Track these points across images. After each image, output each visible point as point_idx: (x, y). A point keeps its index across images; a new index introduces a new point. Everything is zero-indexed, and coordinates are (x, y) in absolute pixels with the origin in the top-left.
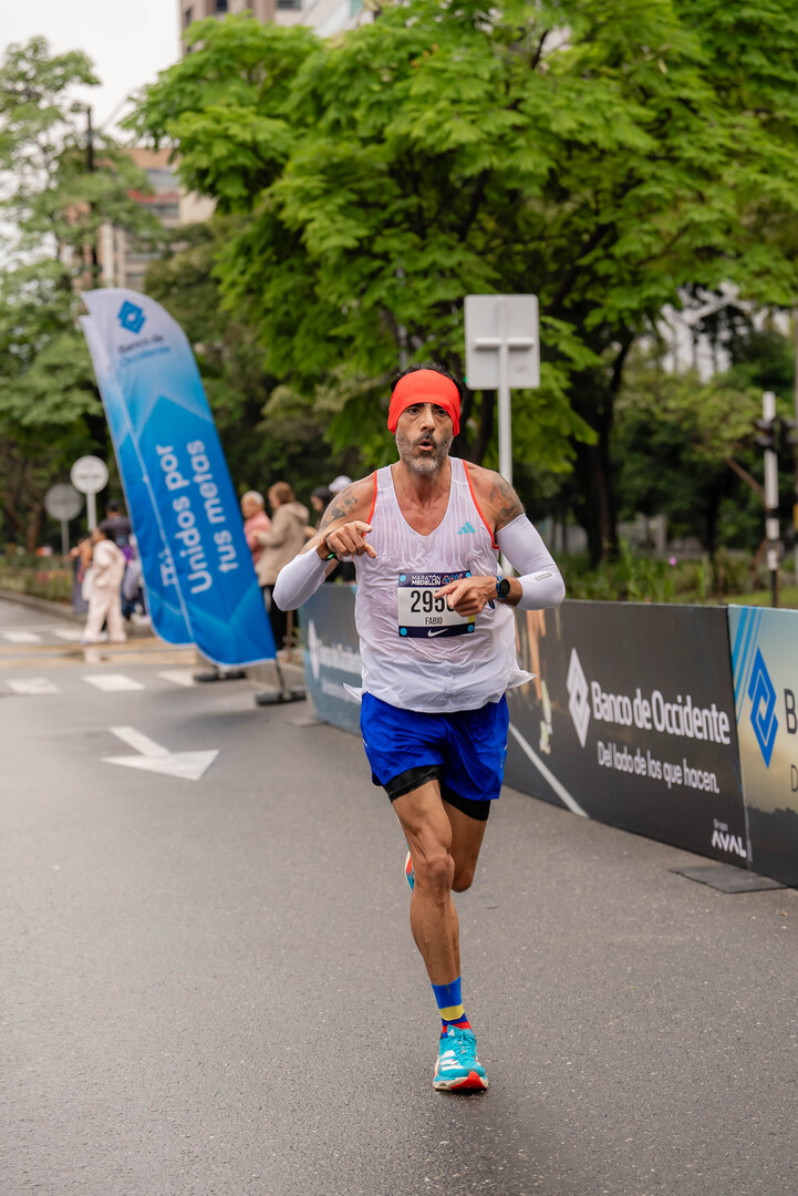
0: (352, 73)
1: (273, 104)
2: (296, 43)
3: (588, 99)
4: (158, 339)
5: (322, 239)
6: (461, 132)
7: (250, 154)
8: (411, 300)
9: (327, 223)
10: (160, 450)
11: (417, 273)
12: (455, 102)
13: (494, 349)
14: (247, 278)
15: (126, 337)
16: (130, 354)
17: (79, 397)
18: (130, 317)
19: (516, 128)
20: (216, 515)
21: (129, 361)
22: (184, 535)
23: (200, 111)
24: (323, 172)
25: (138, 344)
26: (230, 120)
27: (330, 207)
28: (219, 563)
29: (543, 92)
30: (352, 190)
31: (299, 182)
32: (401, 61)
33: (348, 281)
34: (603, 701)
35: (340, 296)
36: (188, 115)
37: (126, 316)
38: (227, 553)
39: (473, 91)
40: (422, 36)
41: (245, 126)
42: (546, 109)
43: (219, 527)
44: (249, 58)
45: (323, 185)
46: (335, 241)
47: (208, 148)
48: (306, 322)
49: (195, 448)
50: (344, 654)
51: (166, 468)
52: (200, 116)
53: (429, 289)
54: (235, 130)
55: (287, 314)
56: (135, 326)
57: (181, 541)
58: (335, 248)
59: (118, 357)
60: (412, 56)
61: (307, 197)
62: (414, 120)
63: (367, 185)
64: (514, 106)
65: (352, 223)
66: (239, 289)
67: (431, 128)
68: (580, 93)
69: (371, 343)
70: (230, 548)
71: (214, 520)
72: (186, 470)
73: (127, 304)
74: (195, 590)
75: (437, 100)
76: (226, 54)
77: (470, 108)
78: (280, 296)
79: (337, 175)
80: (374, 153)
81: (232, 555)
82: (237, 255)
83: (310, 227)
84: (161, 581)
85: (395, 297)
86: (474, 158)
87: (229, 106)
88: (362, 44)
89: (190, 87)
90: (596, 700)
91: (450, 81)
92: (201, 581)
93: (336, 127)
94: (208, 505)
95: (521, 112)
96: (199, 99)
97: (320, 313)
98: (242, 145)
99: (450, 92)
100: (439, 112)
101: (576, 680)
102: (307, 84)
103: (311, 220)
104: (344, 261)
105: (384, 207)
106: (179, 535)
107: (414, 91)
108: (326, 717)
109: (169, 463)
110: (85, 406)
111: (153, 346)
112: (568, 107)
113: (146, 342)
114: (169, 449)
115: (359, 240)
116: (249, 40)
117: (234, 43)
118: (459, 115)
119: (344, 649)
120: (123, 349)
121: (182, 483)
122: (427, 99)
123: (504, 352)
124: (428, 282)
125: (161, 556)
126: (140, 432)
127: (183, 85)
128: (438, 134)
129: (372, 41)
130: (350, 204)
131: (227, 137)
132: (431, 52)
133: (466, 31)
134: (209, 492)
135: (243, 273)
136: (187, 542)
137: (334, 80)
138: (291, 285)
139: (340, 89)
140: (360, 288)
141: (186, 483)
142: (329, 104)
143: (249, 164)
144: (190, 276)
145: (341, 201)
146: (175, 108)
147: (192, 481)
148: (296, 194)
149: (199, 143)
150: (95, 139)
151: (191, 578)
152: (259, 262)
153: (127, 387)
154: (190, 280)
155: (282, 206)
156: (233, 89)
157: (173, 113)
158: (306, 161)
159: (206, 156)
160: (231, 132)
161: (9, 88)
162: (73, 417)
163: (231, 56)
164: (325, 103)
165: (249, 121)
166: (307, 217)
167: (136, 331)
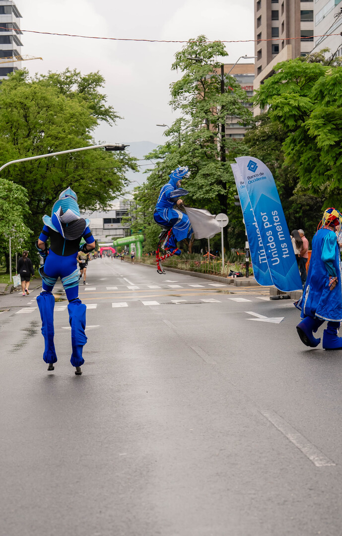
0: (334, 85)
1: (305, 91)
4: (262, 174)
5: (323, 142)
7: (297, 110)
9: (325, 136)
10: (262, 214)
15: (251, 173)
16: (251, 180)
17: (217, 188)
18: (252, 167)
20: (281, 237)
21: (251, 182)
22: (270, 245)
23: (279, 95)
24: (323, 117)
25: (255, 176)
26: (290, 98)
27: (325, 131)
28: (283, 255)
30: (333, 124)
31: (315, 121)
33: (331, 156)
35: (329, 161)
36: (275, 96)
37: (251, 165)
38: (286, 251)
41: (295, 100)
43: (283, 242)
44: (297, 74)
45: (323, 122)
46: (327, 143)
47: (282, 108)
48: (316, 168)
49: (274, 213)
51: (265, 221)
52: (279, 97)
54: (292, 102)
55: (309, 164)
56: (254, 170)
58: (327, 145)
59: (248, 180)
61: (317, 127)
63: (338, 122)
65: (334, 136)
66: (291, 155)
70: (287, 249)
71: (281, 239)
72: (271, 221)
73: (251, 161)
74: (273, 264)
76: (289, 75)
78: (307, 159)
79: (329, 118)
81: (288, 252)
82: (290, 143)
83: (319, 137)
84: (259, 262)
87: (290, 93)
88: (338, 75)
89: (276, 86)
92: (276, 261)
93: (328, 102)
94: (279, 233)
96: (279, 90)
97: (321, 165)
98: (295, 107)
102: (319, 88)
103: (319, 135)
104: (330, 149)
106: (268, 245)
109: (265, 219)
111: (259, 177)
113: (257, 175)
114: (266, 213)
115: (335, 142)
116: (297, 70)
117: (292, 71)
120: (249, 178)
121: (269, 226)
126: (254, 208)
127: (273, 86)
130: (333, 128)
134: (279, 229)
135: (293, 150)
136: (271, 247)
137: (328, 87)
138: (310, 155)
139: (330, 90)
140: (335, 159)
141: (271, 226)
142: (326, 95)
143: (296, 114)
144: (264, 137)
145: (329, 128)
146: (271, 94)
147: (273, 225)
148: (313, 126)
149: (279, 107)
150: (224, 78)
151: (272, 260)
152: (299, 146)
153: (250, 191)
154: (264, 138)
155: (309, 129)
156: (291, 87)
157: (270, 96)
158: (317, 113)
159: (281, 112)
160: (290, 103)
161: (189, 57)
162: (214, 196)
163: (291, 75)
164: (324, 95)
165: (297, 98)
166: (317, 134)
167: (254, 171)
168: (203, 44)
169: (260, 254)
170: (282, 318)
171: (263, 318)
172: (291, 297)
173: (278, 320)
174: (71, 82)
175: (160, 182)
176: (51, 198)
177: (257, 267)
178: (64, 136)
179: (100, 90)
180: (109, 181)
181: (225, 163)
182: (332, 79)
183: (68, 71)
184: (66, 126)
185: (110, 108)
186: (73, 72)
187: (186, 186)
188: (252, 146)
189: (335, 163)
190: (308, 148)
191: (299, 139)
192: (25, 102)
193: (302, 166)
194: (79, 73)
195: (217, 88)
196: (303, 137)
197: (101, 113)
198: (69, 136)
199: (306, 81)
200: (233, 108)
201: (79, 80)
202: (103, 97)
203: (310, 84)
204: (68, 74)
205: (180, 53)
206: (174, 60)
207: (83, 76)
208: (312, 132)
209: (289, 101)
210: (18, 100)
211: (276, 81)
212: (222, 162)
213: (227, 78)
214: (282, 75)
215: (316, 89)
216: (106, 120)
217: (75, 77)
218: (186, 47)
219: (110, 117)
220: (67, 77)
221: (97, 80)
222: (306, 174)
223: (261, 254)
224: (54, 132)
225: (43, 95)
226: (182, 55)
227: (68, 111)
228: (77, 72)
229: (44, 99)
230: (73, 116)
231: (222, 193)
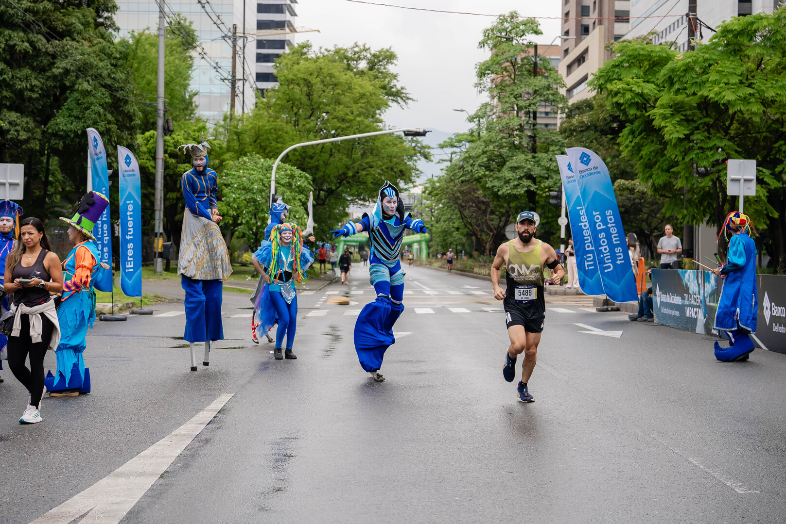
0: (685, 71)
1: (649, 77)
2: (660, 54)
3: (780, 84)
4: (596, 168)
5: (671, 134)
6: (729, 96)
7: (640, 98)
8: (705, 158)
9: (673, 128)
10: (594, 213)
11: (707, 148)
12: (726, 84)
13: (739, 180)
14: (633, 144)
15: (583, 167)
16: (583, 174)
18: (585, 159)
19: (750, 94)
20: (616, 241)
21: (583, 177)
22: (603, 248)
23: (620, 80)
24: (671, 107)
25: (587, 170)
26: (633, 84)
27: (674, 122)
28: (617, 260)
29: (762, 80)
30: (682, 115)
31: (662, 111)
32: (706, 67)
33: (680, 150)
34: (776, 309)
35: (676, 156)
36: (616, 81)
37: (583, 158)
38: (620, 256)
39: (734, 80)
40: (714, 57)
41: (639, 86)
42: (763, 88)
43: (617, 246)
44: (641, 58)
45: (671, 112)
46: (676, 135)
47: (624, 94)
48: (658, 163)
49: (609, 212)
50: (672, 297)
51: (597, 221)
52: (621, 82)
53: (712, 155)
54: (635, 88)
55: (649, 159)
56: (586, 163)
57: (601, 250)
58: (675, 138)
59: (579, 175)
60: (710, 65)
61: (665, 117)
62: (710, 91)
63: (689, 113)
64: (750, 86)
65: (683, 128)
66: (629, 148)
67: (716, 94)
68: (777, 81)
69: (687, 175)
70: (621, 254)
71: (615, 243)
72: (605, 222)
73: (583, 153)
74: (606, 271)
75: (720, 83)
76: (632, 58)
77: (733, 87)
78: (648, 153)
79: (677, 108)
80: (692, 99)
81: (622, 257)
82: (629, 134)
83: (666, 129)
84: (585, 267)
85: (698, 158)
86: (733, 106)
87: (633, 78)
88: (690, 60)
89: (617, 70)
90: (773, 309)
91: (725, 75)
92: (609, 267)
93: (678, 90)
94: (613, 236)
95: (753, 88)
96: (621, 75)
97: (665, 161)
98: (638, 94)
99: (725, 80)
100: (720, 88)
101: (766, 302)
102: (667, 74)
103: (666, 127)
104: (678, 143)
105: (695, 121)
106: (600, 248)
107: (710, 79)
108: (662, 322)
109: (598, 219)
111: (593, 171)
112: (772, 87)
113: (591, 169)
114: (598, 213)
115: (685, 135)
116: (642, 52)
117: (636, 53)
118: (728, 89)
119: (672, 295)
120: (581, 172)
121: (602, 227)
122: (715, 82)
123: (742, 181)
124: (712, 152)
125: (585, 257)
126: (586, 206)
127: (614, 69)
128: (720, 96)
129: (694, 58)
130: (681, 120)
131: (631, 90)
132: (717, 64)
133: (732, 55)
134: (614, 231)
135: (631, 142)
136: (604, 251)
137: (678, 73)
138: (653, 148)
139: (680, 77)
140: (684, 154)
141: (605, 227)
142: (675, 82)
143: (639, 101)
144: (582, 127)
145: (678, 119)
146: (610, 78)
147: (607, 226)
148: (660, 116)
149: (620, 93)
150: (538, 59)
151: (604, 266)
152: (639, 138)
153: (582, 187)
154: (582, 129)
155: (653, 120)
156: (634, 71)
157: (609, 80)
158: (664, 102)
159: (622, 98)
160: (633, 89)
161: (499, 34)
162: (522, 192)
163: (634, 58)
164: (674, 81)
165: (641, 85)
166: (664, 125)
167: (587, 165)
168: (515, 20)
169: (586, 259)
170: (620, 332)
171: (597, 332)
172: (621, 309)
173: (617, 334)
174: (359, 58)
175: (461, 174)
176: (334, 188)
177: (582, 274)
178: (352, 118)
179: (391, 68)
180: (401, 171)
181: (536, 155)
182: (684, 65)
183: (357, 46)
184: (355, 108)
185: (402, 88)
186: (362, 47)
187: (491, 179)
188: (568, 137)
189: (683, 159)
190: (649, 141)
191: (639, 130)
192: (310, 78)
193: (642, 160)
194: (369, 49)
195: (529, 71)
196: (643, 129)
197: (390, 94)
198: (358, 119)
199: (649, 65)
200: (547, 94)
201: (369, 56)
202: (395, 77)
203: (655, 68)
204: (356, 49)
205: (488, 30)
206: (481, 38)
207: (373, 52)
208: (657, 123)
209: (632, 87)
210: (302, 76)
211: (617, 64)
212: (533, 154)
213: (540, 60)
214: (624, 57)
215: (664, 75)
216: (397, 102)
217: (364, 53)
218: (495, 24)
219: (402, 98)
220: (356, 53)
221: (389, 57)
222: (646, 170)
223: (588, 259)
224: (341, 114)
225: (330, 72)
226: (490, 32)
227: (358, 91)
228: (367, 47)
229: (331, 76)
230: (362, 96)
231: (532, 189)
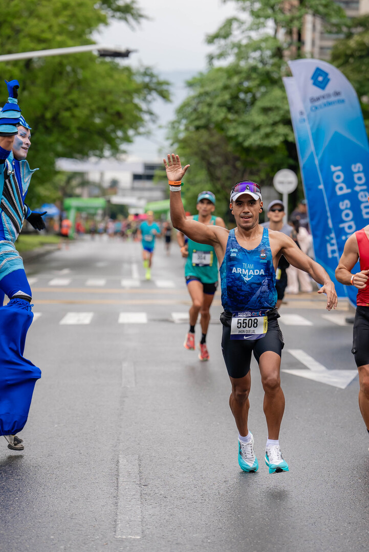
4: (337, 94)
10: (333, 168)
15: (317, 91)
16: (317, 103)
17: (282, 129)
18: (320, 79)
20: (367, 213)
21: (316, 108)
22: (345, 225)
25: (324, 97)
37: (317, 77)
49: (357, 168)
51: (336, 181)
56: (323, 85)
57: (343, 228)
59: (309, 105)
71: (365, 216)
72: (350, 183)
73: (318, 70)
84: (326, 254)
94: (362, 206)
106: (341, 226)
109: (338, 177)
110: (286, 135)
111: (333, 99)
113: (329, 96)
114: (339, 168)
120: (313, 100)
121: (346, 191)
125: (327, 238)
126: (320, 156)
134: (365, 197)
136: (347, 230)
141: (349, 191)
144: (362, 51)
147: (353, 190)
154: (362, 53)
167: (323, 88)
169: (329, 241)
177: (323, 264)
180: (119, 113)
184: (55, 23)
187: (234, 124)
188: (343, 65)
197: (118, 9)
216: (126, 20)
219: (132, 15)
230: (66, 6)
